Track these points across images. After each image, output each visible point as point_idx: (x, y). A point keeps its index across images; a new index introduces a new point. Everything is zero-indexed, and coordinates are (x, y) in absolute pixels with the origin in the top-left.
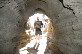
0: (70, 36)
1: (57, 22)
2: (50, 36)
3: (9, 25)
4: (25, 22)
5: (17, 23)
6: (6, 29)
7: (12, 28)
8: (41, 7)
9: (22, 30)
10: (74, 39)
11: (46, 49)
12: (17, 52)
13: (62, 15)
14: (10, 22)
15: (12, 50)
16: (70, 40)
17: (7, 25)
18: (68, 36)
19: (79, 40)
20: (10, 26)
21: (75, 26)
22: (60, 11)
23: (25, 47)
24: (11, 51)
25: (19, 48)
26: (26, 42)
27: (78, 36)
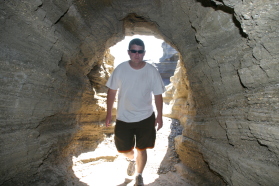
0: (236, 110)
1: (196, 62)
2: (182, 116)
3: (22, 73)
4: (91, 63)
5: (55, 66)
6: (11, 87)
7: (36, 82)
8: (141, 10)
9: (79, 94)
10: (247, 123)
11: (166, 158)
12: (63, 166)
13: (208, 34)
14: (26, 62)
15: (38, 159)
16: (235, 127)
17: (16, 74)
18: (229, 112)
19: (263, 125)
20: (25, 76)
21: (248, 71)
22: (201, 19)
23: (93, 149)
24: (33, 160)
25: (72, 154)
26: (96, 133)
27: (260, 110)
